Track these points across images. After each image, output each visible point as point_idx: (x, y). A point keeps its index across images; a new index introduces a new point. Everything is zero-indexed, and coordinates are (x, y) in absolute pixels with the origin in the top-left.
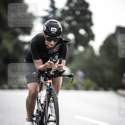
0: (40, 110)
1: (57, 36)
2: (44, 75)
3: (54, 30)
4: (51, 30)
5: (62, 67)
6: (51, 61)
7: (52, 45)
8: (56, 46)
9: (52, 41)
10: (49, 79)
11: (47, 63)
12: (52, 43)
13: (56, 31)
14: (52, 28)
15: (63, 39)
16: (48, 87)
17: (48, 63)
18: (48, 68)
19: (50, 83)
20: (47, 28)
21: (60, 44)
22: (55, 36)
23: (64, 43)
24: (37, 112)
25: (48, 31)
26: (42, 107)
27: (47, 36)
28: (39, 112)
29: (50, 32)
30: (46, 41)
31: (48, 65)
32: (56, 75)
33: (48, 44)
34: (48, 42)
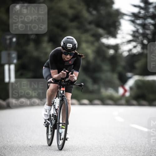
0: (55, 114)
1: (73, 51)
2: (58, 83)
3: (70, 46)
4: (68, 46)
5: (74, 77)
6: (64, 71)
7: (68, 58)
8: (72, 59)
9: (68, 55)
10: (62, 88)
11: (60, 73)
12: (68, 56)
13: (71, 47)
14: (68, 44)
15: (78, 54)
16: (61, 94)
17: (62, 73)
18: (62, 77)
19: (63, 91)
20: (64, 43)
21: (76, 58)
22: (71, 51)
23: (79, 57)
24: (52, 116)
25: (64, 46)
26: (56, 112)
27: (64, 51)
28: (54, 116)
29: (66, 48)
30: (63, 55)
31: (61, 75)
32: (69, 84)
33: (65, 57)
34: (65, 56)
